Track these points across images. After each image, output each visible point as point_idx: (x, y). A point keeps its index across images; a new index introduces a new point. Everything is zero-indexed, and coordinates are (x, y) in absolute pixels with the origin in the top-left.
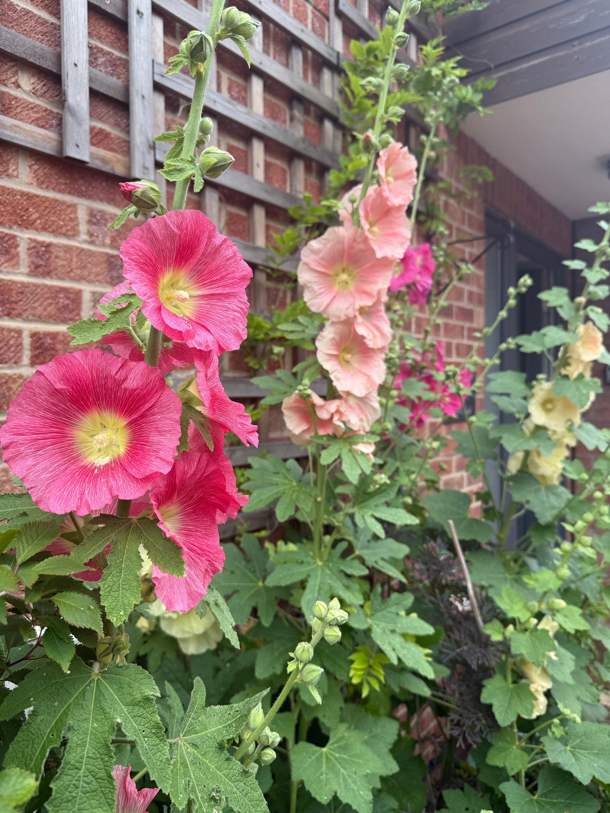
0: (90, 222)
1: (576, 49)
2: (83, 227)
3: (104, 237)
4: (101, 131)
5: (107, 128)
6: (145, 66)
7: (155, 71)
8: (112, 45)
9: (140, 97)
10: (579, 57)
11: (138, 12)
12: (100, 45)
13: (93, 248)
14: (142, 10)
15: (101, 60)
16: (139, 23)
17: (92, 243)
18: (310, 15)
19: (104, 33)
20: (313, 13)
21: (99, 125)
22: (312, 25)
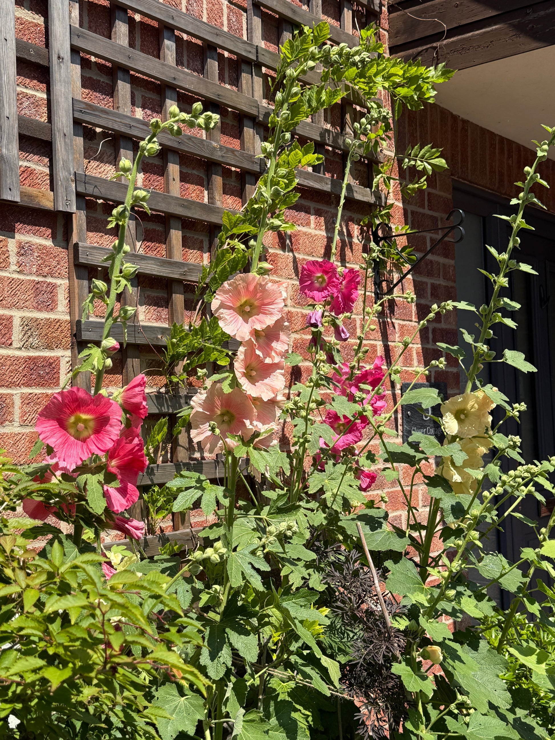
0: (19, 254)
1: (531, 17)
2: (13, 259)
3: (31, 266)
4: (27, 169)
5: (32, 165)
6: (66, 106)
7: (75, 108)
9: (62, 135)
10: (533, 27)
11: (59, 57)
12: (25, 91)
13: (22, 277)
14: (62, 55)
15: (26, 104)
16: (59, 68)
17: (21, 272)
18: (225, 10)
19: (28, 79)
20: (228, 7)
22: (229, 20)
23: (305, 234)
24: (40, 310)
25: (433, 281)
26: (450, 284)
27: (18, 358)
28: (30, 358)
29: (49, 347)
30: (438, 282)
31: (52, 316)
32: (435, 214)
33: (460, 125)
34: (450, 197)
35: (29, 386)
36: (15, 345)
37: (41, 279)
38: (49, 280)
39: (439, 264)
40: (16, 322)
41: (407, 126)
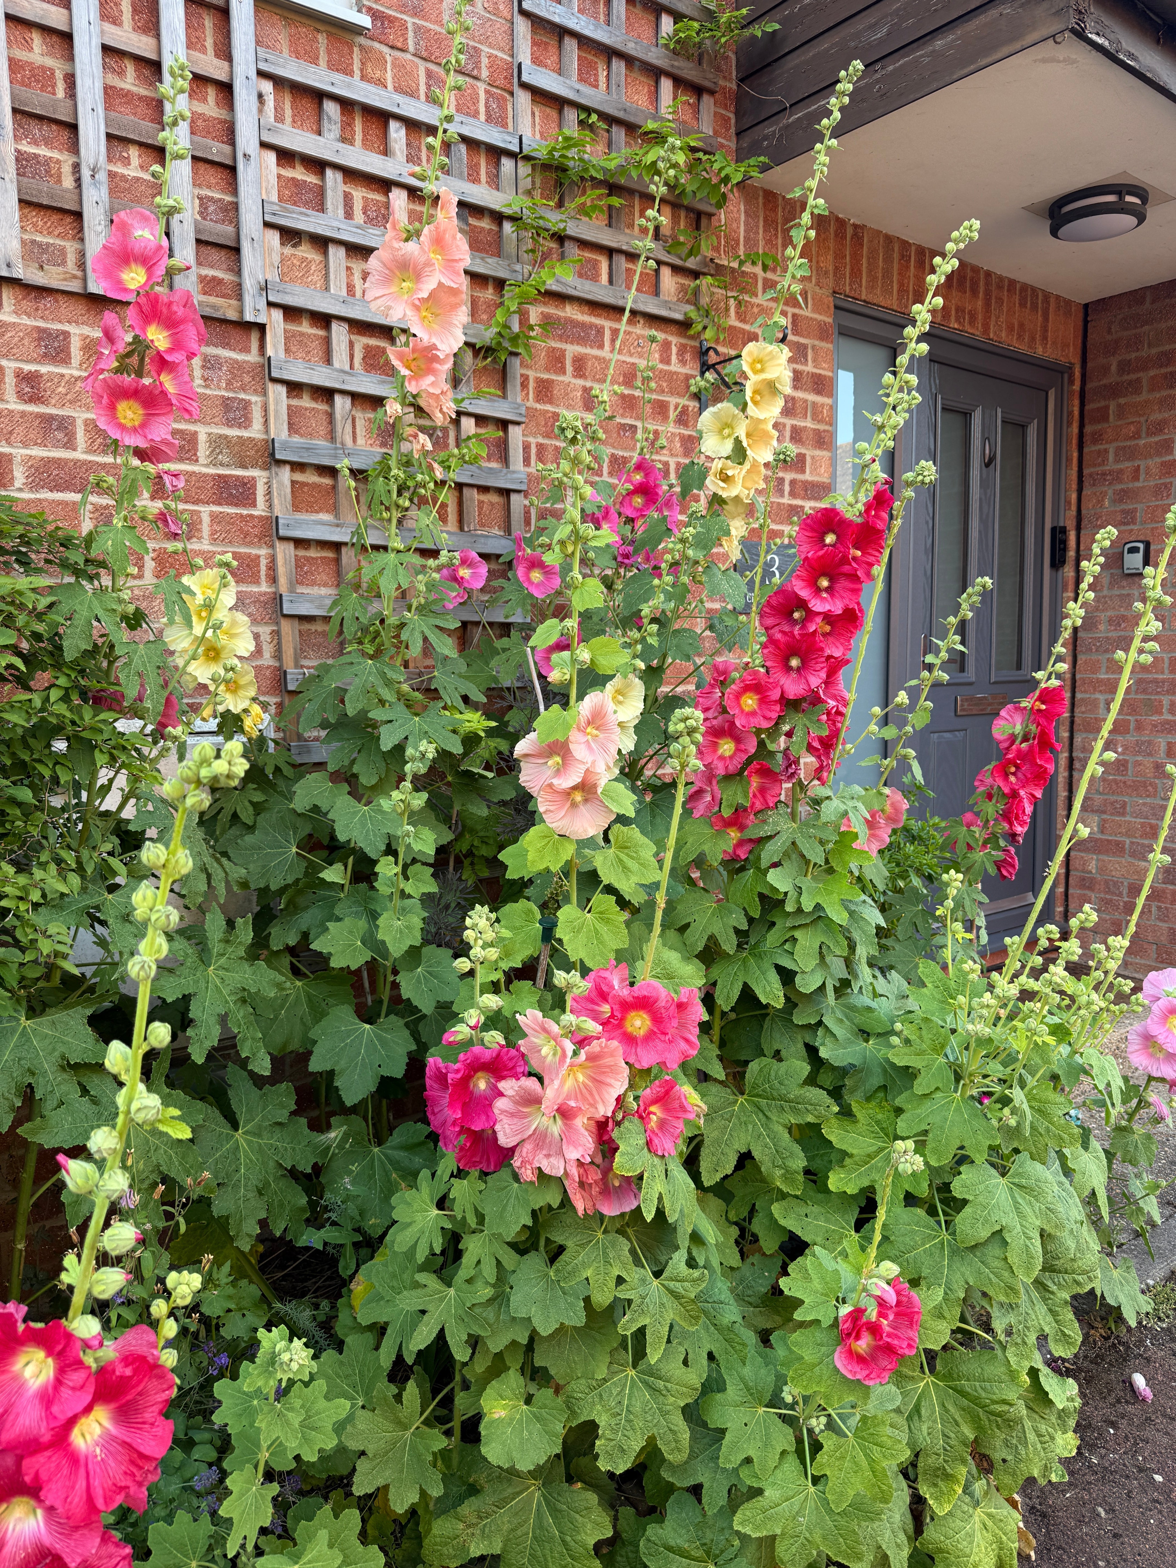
1: (878, 75)
3: (219, 381)
4: (214, 278)
5: (220, 274)
6: (254, 208)
7: (266, 211)
8: (223, 191)
9: (250, 237)
11: (245, 155)
12: (210, 194)
13: (208, 392)
14: (248, 152)
15: (211, 209)
16: (245, 166)
17: (207, 387)
18: (483, 96)
19: (213, 181)
20: (488, 92)
21: (211, 272)
22: (487, 107)
23: (596, 358)
24: (231, 427)
25: (795, 422)
26: (822, 427)
27: (205, 475)
28: (219, 476)
29: (244, 467)
30: (803, 424)
31: (246, 434)
32: (802, 340)
33: (850, 232)
34: (830, 320)
35: (220, 504)
36: (202, 460)
37: (231, 395)
38: (242, 396)
39: (806, 401)
40: (202, 438)
41: (761, 231)
